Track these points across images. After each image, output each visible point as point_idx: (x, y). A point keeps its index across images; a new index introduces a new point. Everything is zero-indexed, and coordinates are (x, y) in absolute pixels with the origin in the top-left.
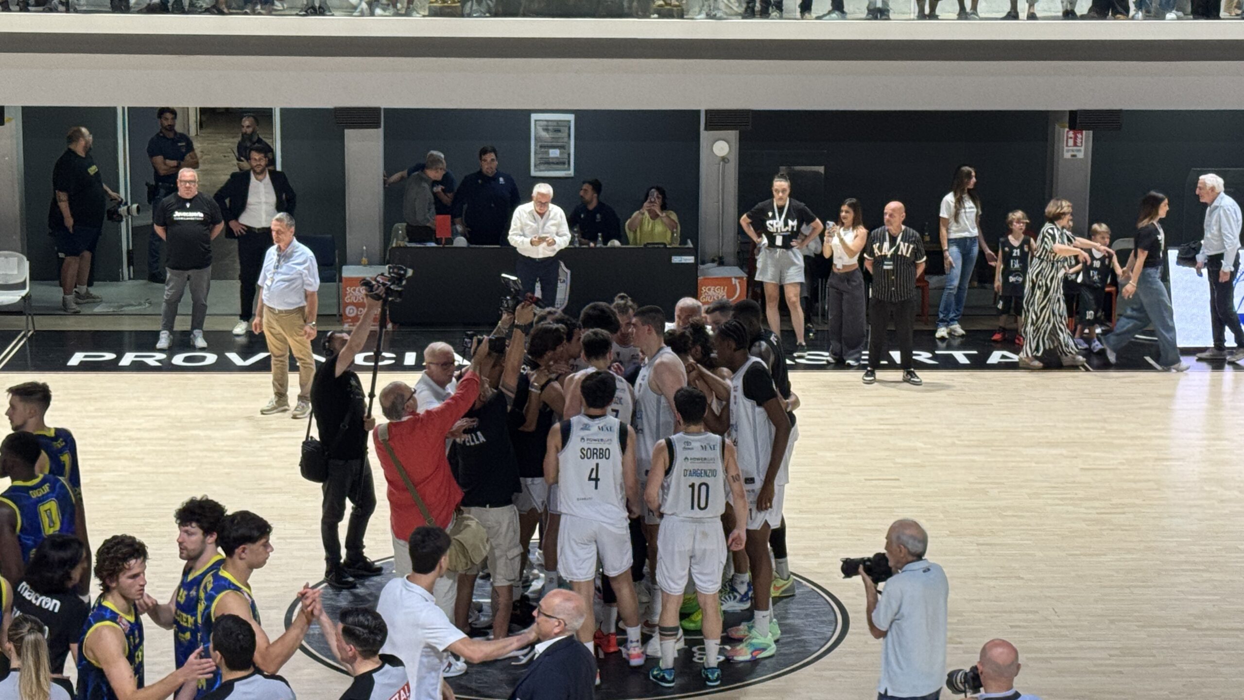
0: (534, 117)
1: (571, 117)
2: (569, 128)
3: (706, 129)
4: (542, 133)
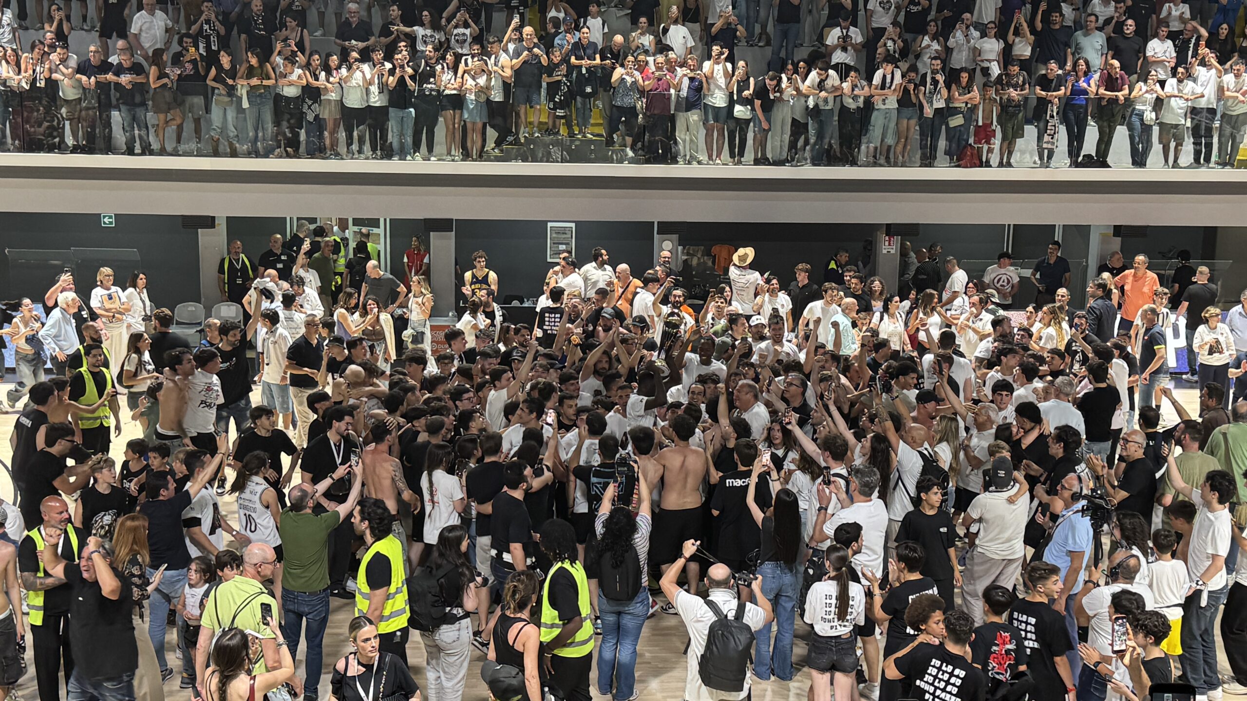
0: (550, 225)
1: (573, 225)
2: (572, 232)
3: (658, 233)
4: (554, 235)
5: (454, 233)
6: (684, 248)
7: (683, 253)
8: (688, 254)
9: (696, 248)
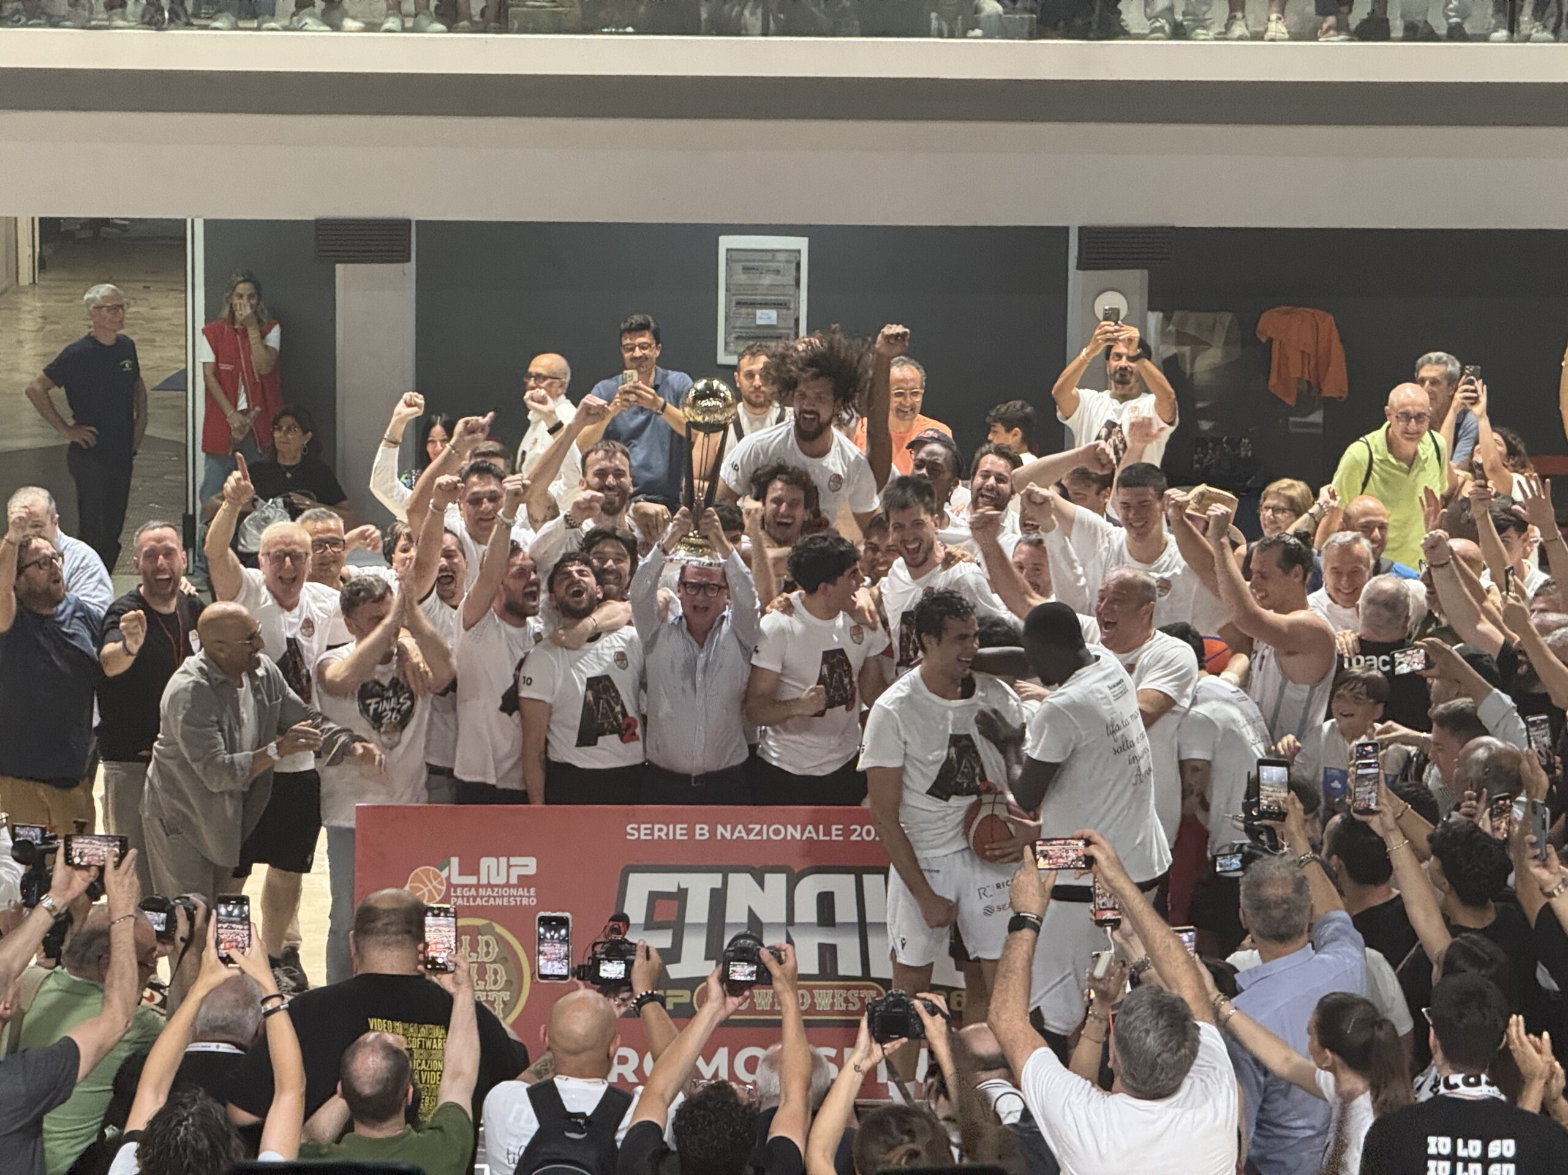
0: (726, 242)
1: (801, 243)
2: (798, 265)
3: (1080, 267)
4: (742, 278)
5: (411, 267)
6: (1167, 319)
7: (1163, 333)
8: (1181, 338)
9: (1207, 318)
